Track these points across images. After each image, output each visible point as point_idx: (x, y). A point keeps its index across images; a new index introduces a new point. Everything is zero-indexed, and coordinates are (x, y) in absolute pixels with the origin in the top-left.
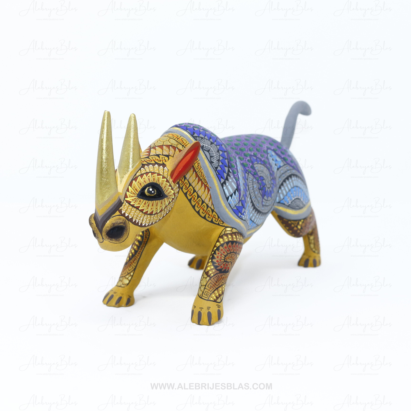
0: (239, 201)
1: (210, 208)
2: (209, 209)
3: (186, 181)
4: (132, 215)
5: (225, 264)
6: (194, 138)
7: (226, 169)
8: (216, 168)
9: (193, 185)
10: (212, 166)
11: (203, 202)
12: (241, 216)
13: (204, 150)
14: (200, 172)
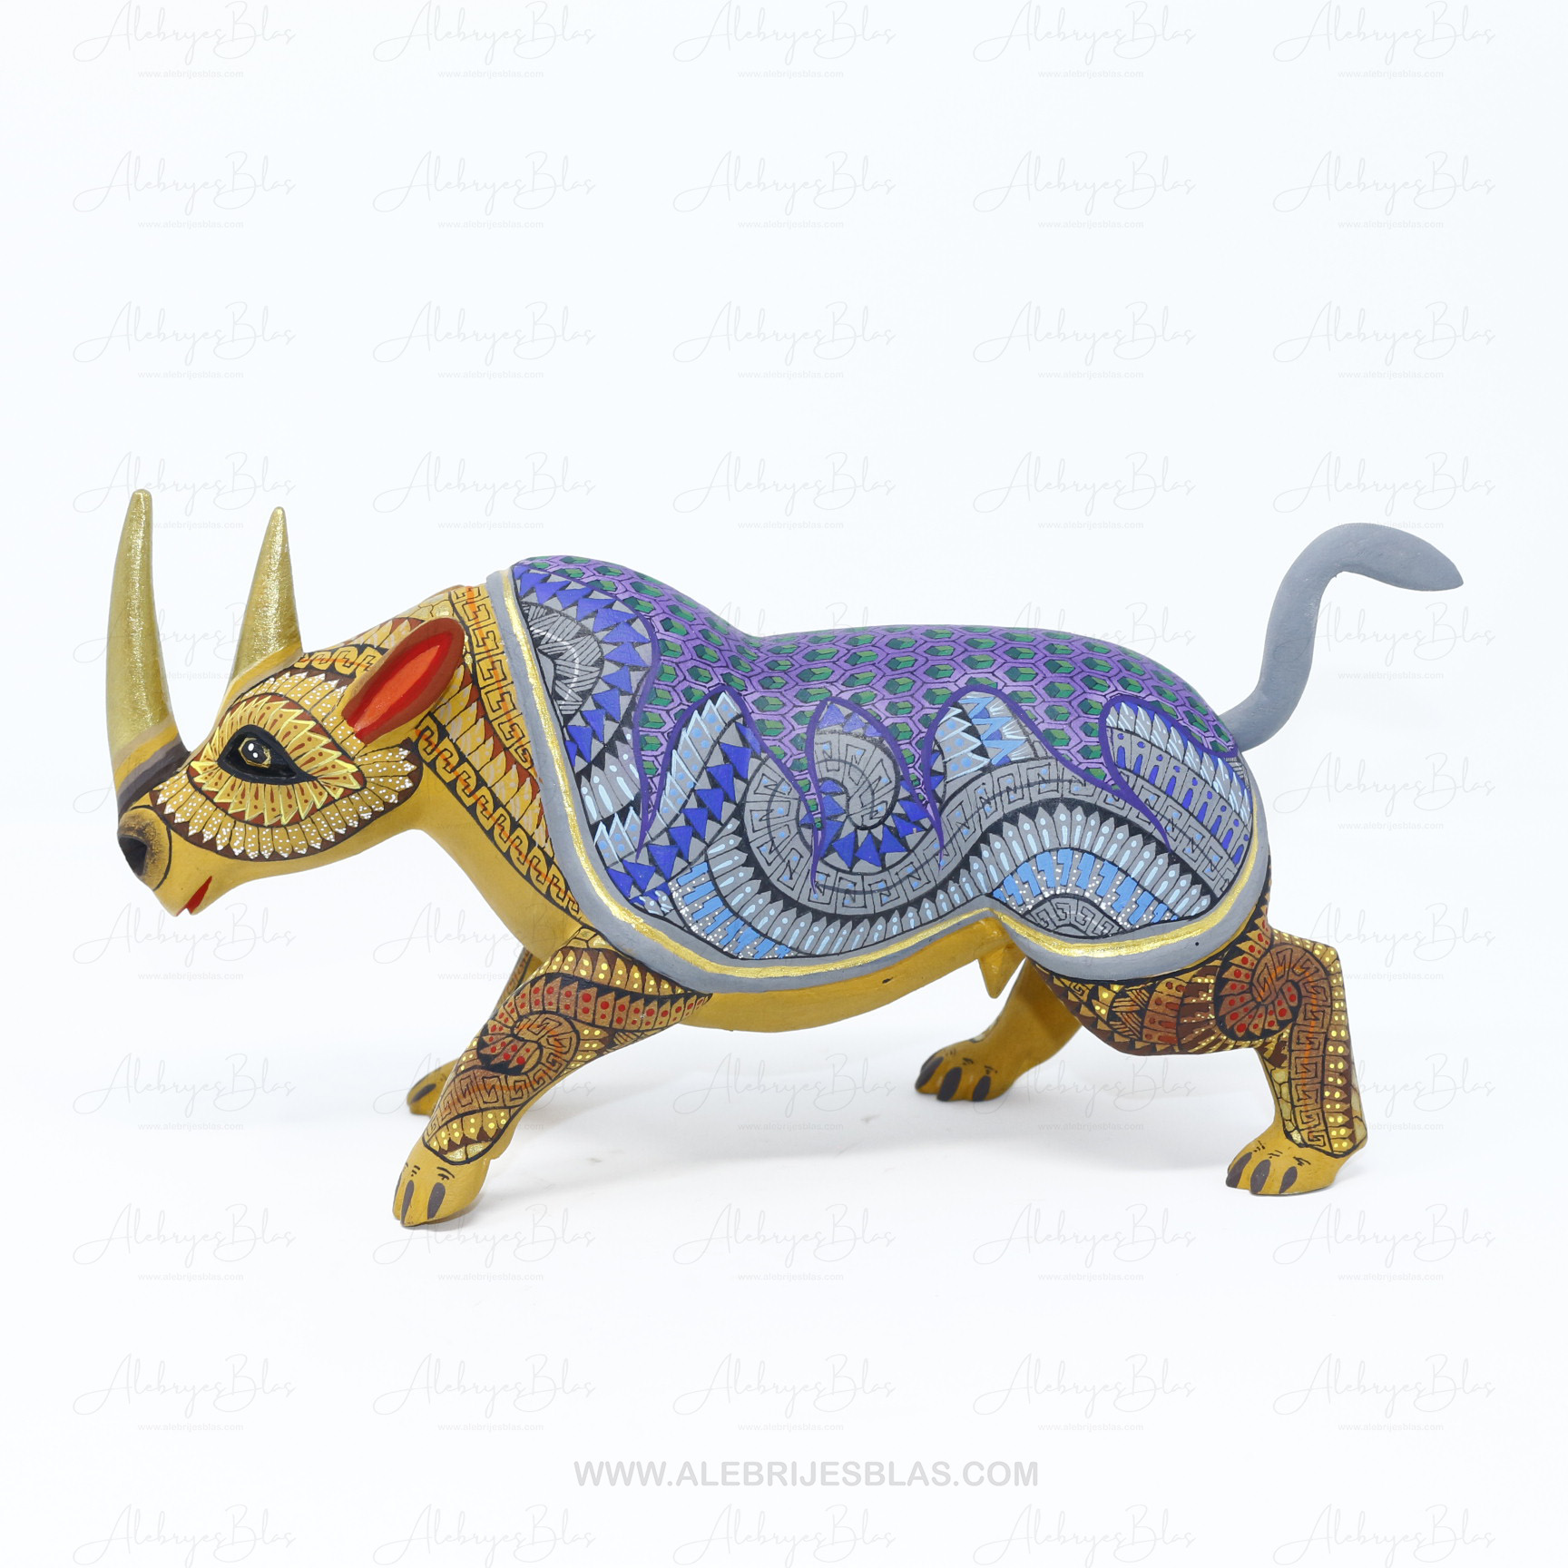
0: (641, 845)
1: (542, 849)
2: (536, 851)
3: (446, 744)
4: (188, 814)
5: (508, 1044)
6: (521, 608)
7: (610, 728)
8: (568, 718)
9: (476, 760)
10: (555, 711)
11: (515, 825)
12: (641, 898)
13: (540, 651)
14: (508, 724)
